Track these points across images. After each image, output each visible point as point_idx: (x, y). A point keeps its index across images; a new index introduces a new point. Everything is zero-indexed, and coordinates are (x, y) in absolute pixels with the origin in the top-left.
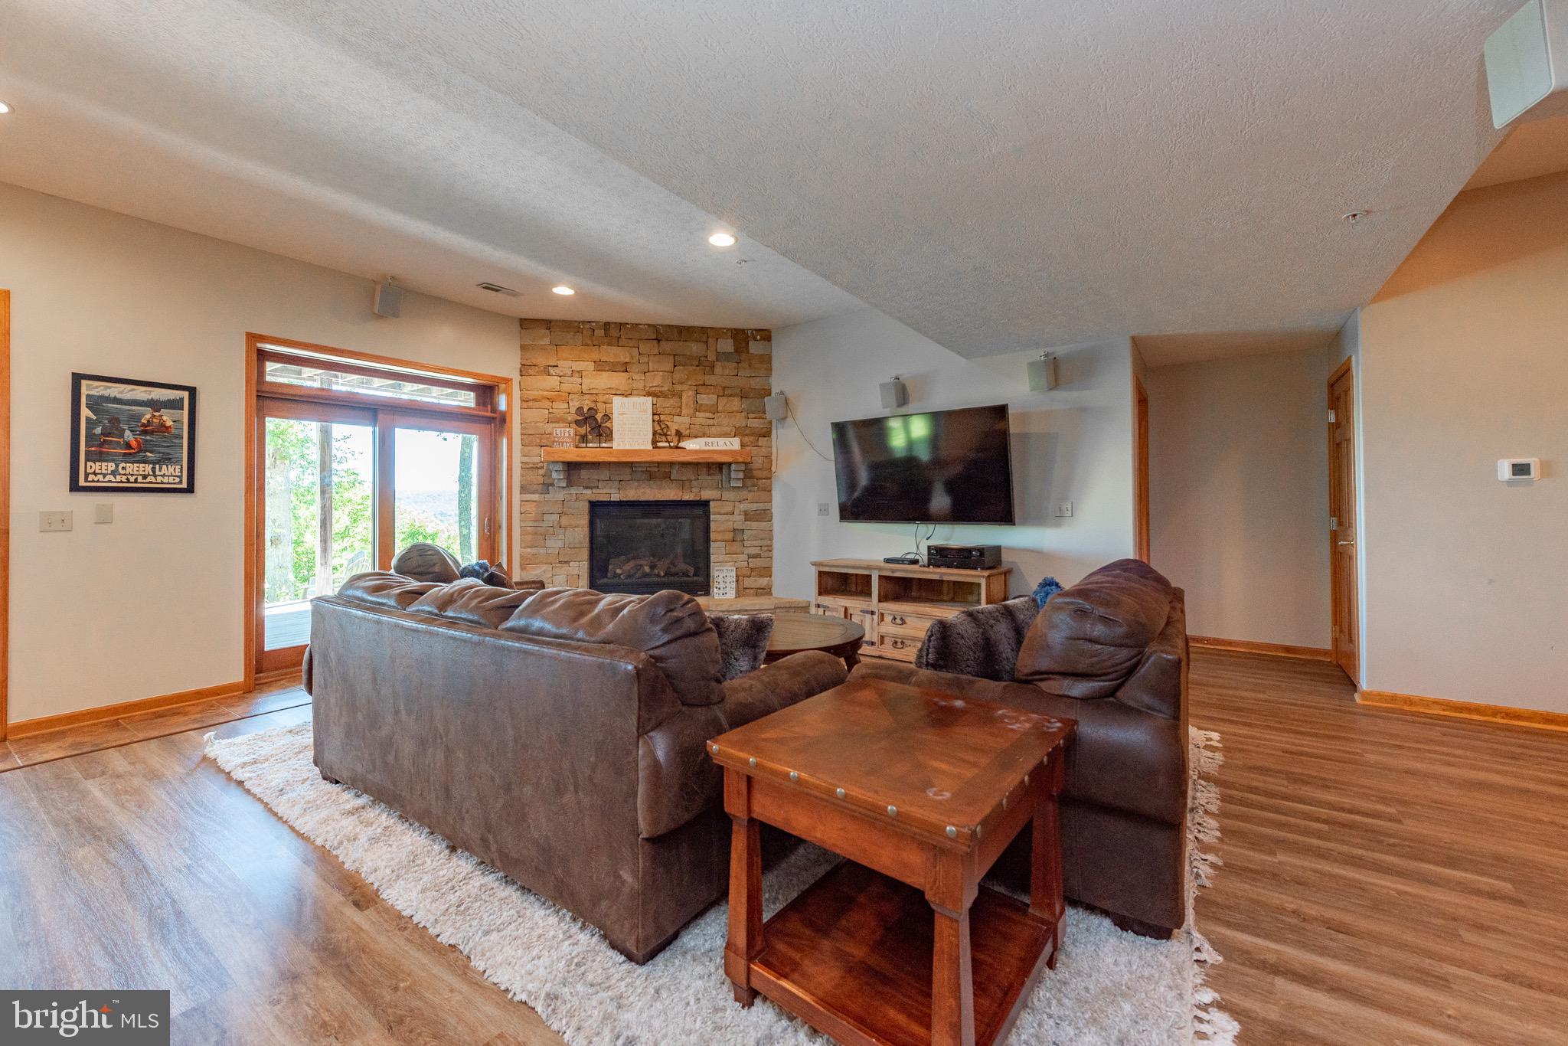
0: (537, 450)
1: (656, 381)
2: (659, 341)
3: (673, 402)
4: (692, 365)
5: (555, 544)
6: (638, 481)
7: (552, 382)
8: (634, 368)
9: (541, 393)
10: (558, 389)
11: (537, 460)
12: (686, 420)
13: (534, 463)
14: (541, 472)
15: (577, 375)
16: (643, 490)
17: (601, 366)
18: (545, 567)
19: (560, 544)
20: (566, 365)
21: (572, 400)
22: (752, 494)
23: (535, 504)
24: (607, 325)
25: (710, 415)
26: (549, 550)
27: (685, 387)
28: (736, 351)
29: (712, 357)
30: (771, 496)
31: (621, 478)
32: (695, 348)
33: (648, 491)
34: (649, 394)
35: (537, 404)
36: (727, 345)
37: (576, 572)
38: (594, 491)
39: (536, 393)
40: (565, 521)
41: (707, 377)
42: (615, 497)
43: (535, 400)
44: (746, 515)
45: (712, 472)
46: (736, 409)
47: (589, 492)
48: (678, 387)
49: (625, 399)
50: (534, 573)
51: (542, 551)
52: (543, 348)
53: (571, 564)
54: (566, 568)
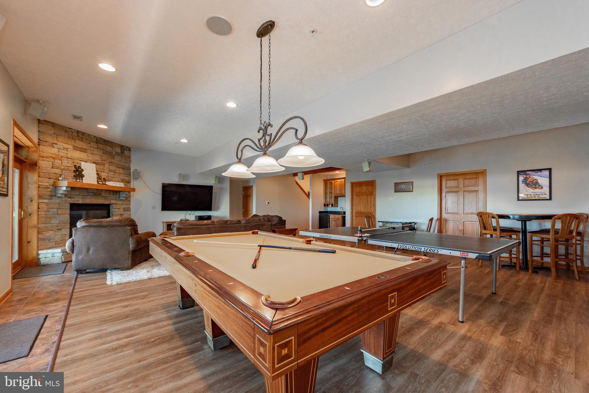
0: (47, 180)
1: (97, 158)
2: (97, 143)
3: (102, 167)
4: (108, 155)
5: (55, 222)
6: (90, 196)
7: (55, 151)
8: (89, 152)
9: (49, 154)
10: (57, 154)
11: (48, 184)
12: (106, 174)
13: (46, 186)
14: (49, 190)
15: (66, 150)
16: (92, 200)
17: (75, 148)
18: (52, 232)
19: (58, 222)
20: (61, 145)
21: (64, 160)
22: (126, 202)
23: (45, 204)
24: (78, 132)
25: (113, 173)
26: (53, 225)
27: (105, 162)
28: (121, 153)
29: (114, 153)
30: (130, 203)
31: (83, 194)
32: (109, 149)
33: (94, 200)
34: (94, 163)
35: (47, 159)
36: (118, 150)
37: (65, 233)
38: (72, 199)
39: (47, 154)
40: (60, 212)
41: (112, 160)
42: (80, 202)
43: (47, 157)
44: (124, 209)
45: (114, 194)
46: (121, 173)
47: (70, 199)
48: (103, 162)
49: (86, 163)
50: (47, 235)
51: (50, 225)
52: (50, 135)
53: (62, 230)
54: (60, 232)
